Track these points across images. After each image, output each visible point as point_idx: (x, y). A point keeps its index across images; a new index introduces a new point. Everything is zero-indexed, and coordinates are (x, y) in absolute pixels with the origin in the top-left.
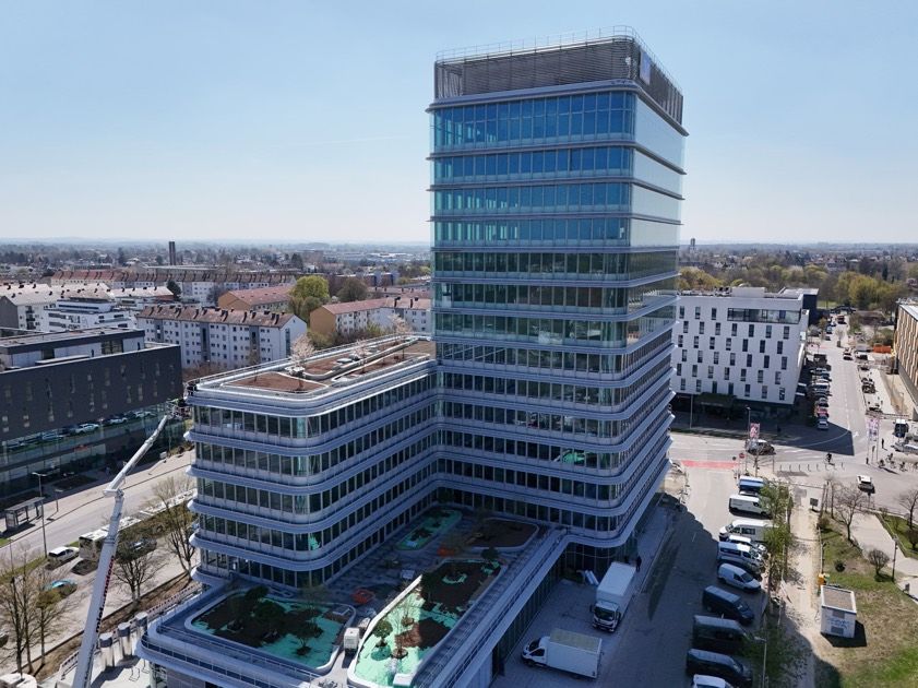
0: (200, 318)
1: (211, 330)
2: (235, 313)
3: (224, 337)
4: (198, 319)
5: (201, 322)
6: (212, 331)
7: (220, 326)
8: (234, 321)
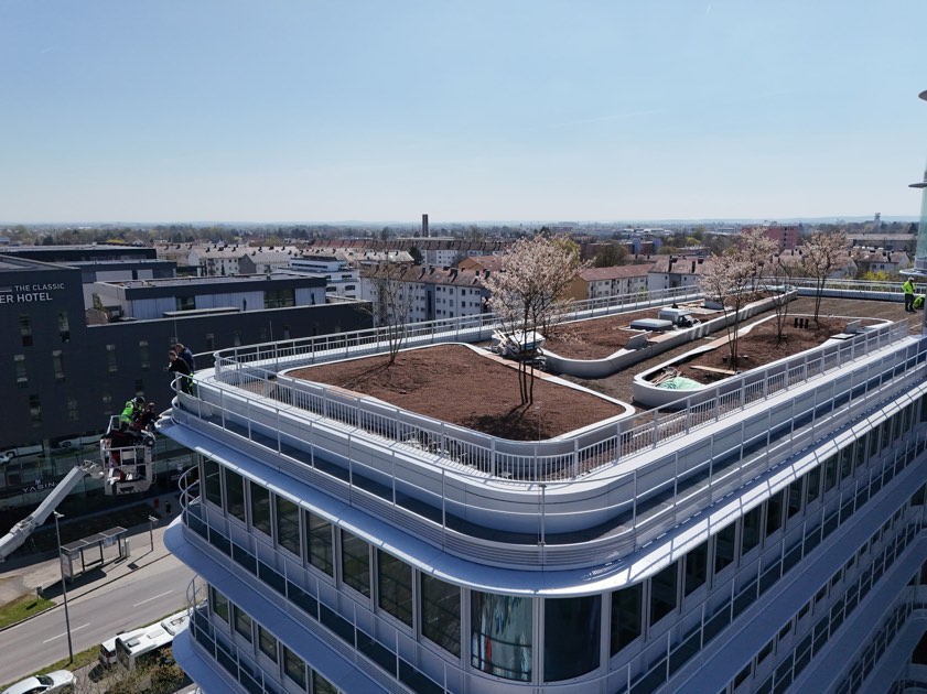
0: (426, 277)
1: (437, 292)
2: (466, 272)
3: (451, 301)
4: (423, 279)
5: (426, 283)
6: (439, 295)
7: (448, 288)
8: (464, 282)
